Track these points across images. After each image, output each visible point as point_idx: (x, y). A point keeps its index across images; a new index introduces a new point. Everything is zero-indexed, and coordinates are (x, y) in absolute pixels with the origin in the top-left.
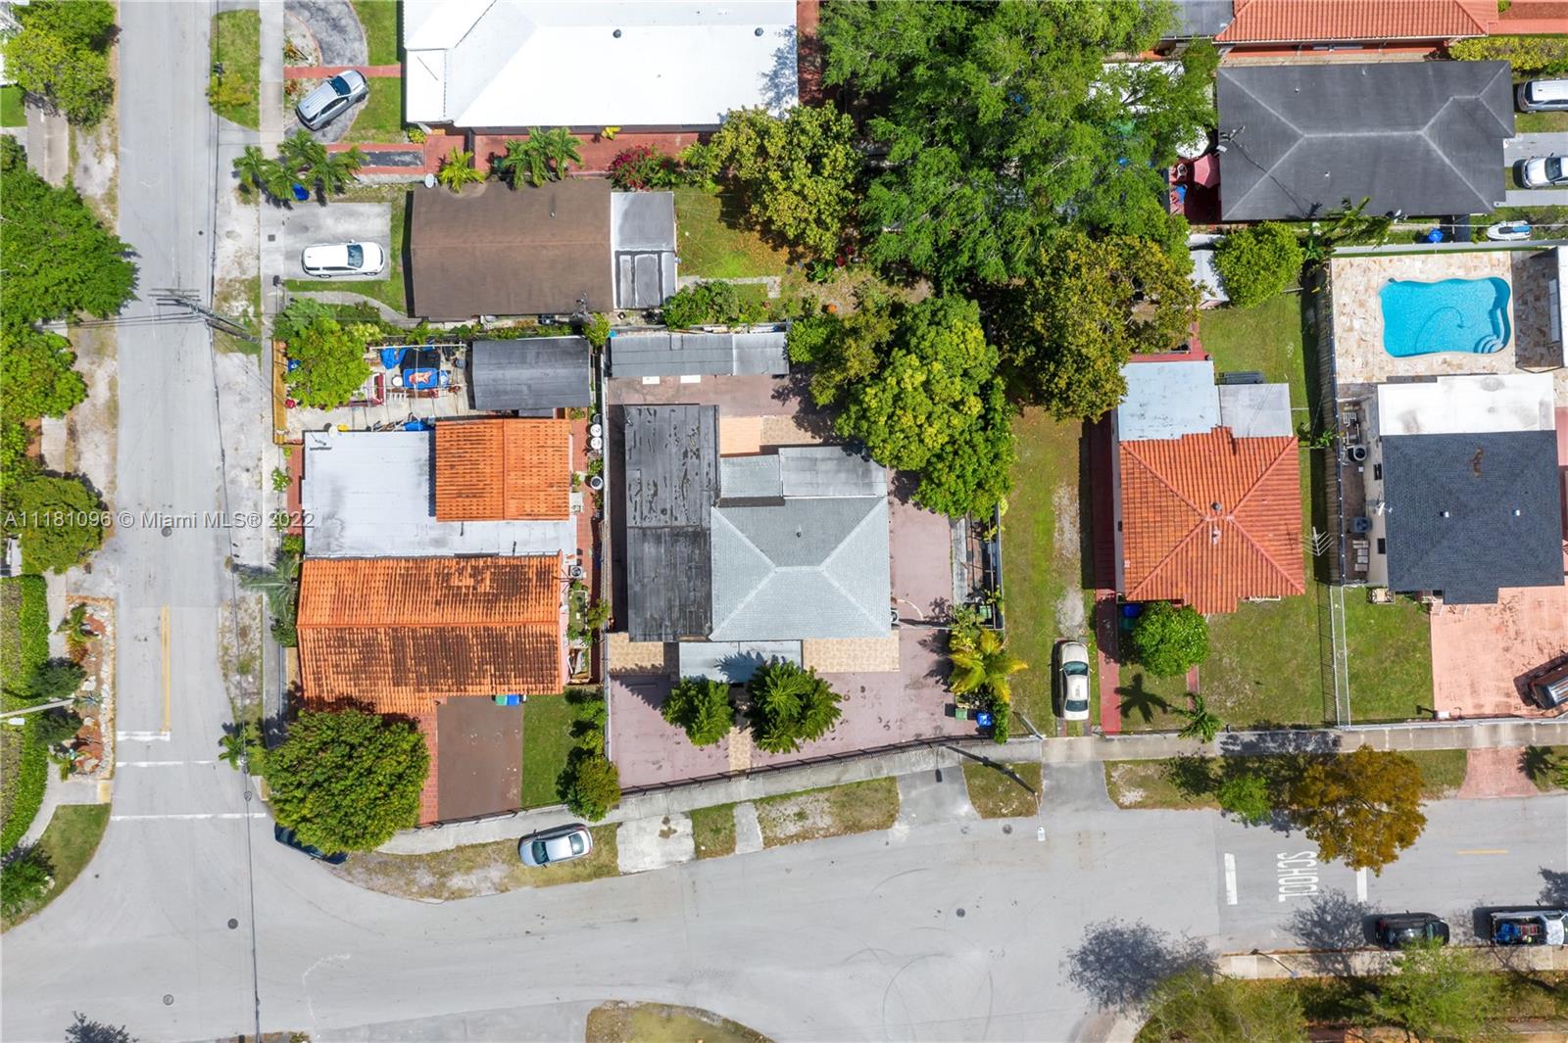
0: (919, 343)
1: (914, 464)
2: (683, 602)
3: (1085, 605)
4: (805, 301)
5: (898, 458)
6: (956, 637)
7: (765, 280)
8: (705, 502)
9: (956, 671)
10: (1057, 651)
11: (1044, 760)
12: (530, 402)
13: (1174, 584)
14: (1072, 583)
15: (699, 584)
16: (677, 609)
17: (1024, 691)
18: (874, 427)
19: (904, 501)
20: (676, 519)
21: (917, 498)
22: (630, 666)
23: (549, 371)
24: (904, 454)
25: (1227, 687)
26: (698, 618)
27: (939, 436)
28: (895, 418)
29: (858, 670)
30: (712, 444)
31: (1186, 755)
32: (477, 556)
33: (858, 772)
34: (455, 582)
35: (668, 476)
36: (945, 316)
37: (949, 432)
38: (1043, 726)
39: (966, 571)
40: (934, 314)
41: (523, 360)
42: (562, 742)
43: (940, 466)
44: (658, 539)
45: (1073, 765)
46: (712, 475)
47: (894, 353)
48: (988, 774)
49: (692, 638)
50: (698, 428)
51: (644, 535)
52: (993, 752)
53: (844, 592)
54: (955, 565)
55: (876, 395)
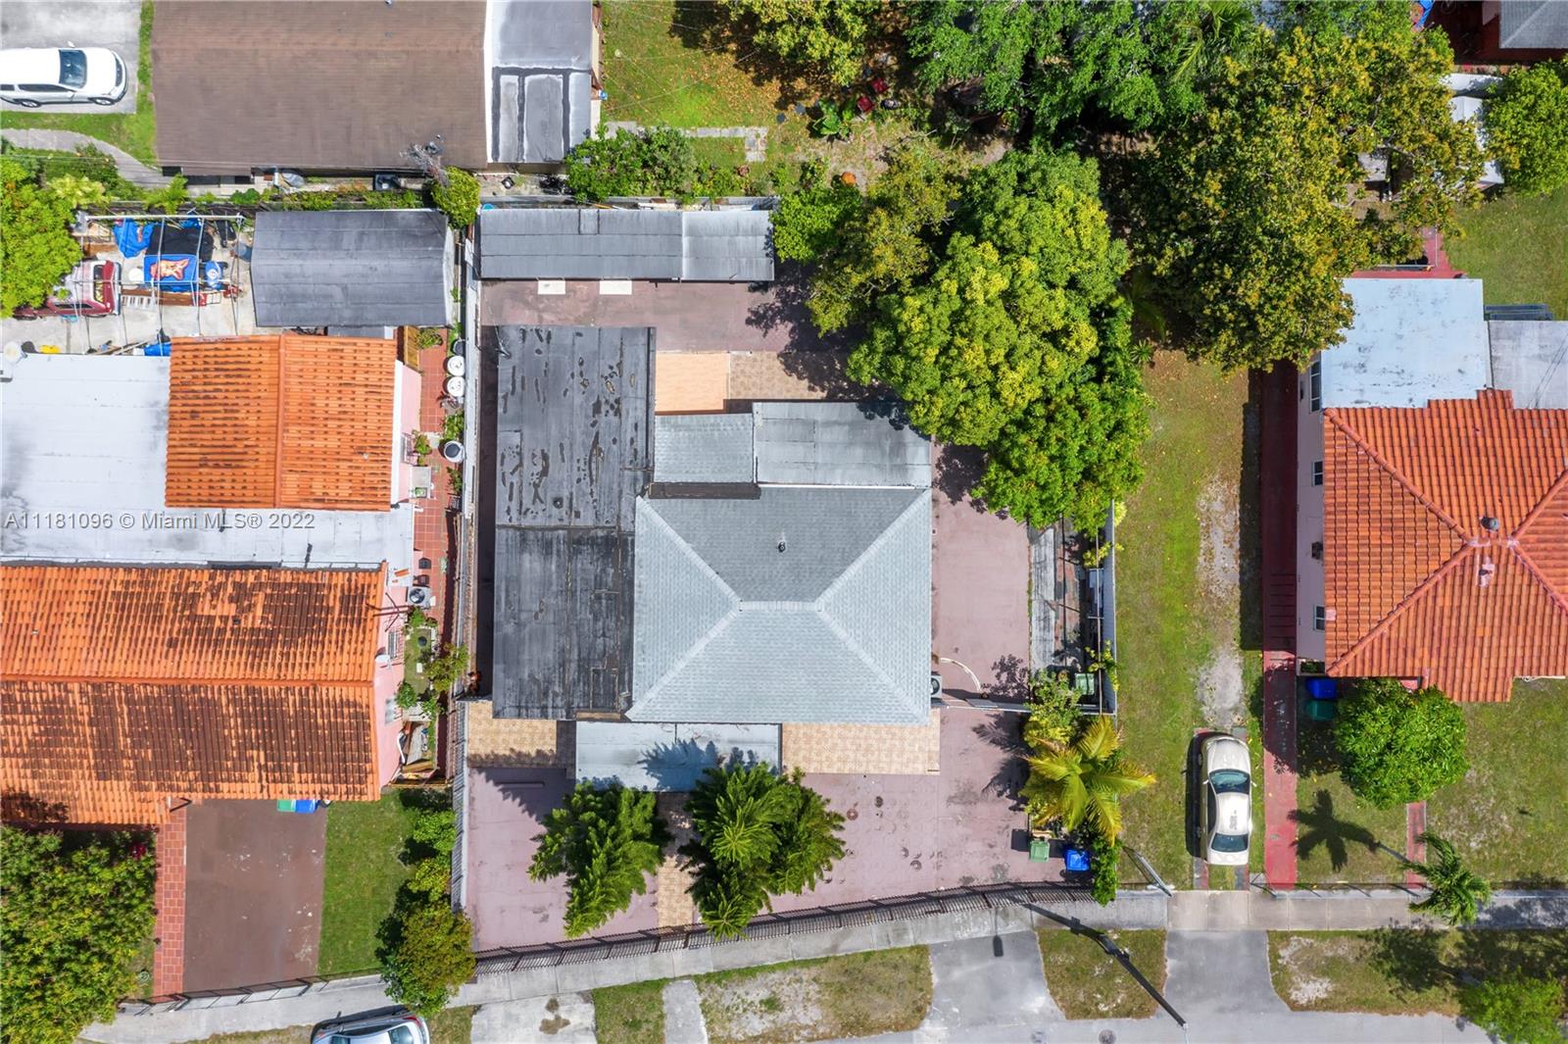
0: (998, 224)
1: (978, 435)
2: (584, 654)
3: (1244, 676)
4: (805, 167)
5: (954, 423)
6: (1036, 726)
7: (742, 132)
8: (627, 490)
9: (1032, 779)
10: (1197, 750)
11: (1170, 927)
12: (347, 313)
13: (1409, 651)
14: (1224, 638)
15: (612, 625)
16: (574, 666)
17: (1142, 812)
18: (916, 366)
19: (955, 498)
20: (578, 515)
21: (980, 492)
22: (502, 751)
23: (379, 264)
24: (965, 415)
25: (1472, 816)
26: (609, 681)
27: (1027, 387)
28: (954, 352)
29: (872, 771)
30: (642, 392)
31: (1401, 925)
32: (245, 567)
33: (867, 937)
34: (205, 608)
35: (566, 443)
36: (1043, 180)
37: (1040, 381)
38: (1171, 871)
39: (1052, 614)
40: (1022, 178)
41: (336, 244)
42: (387, 871)
43: (1023, 439)
44: (547, 548)
45: (1215, 936)
46: (640, 444)
47: (954, 241)
48: (1079, 947)
49: (596, 715)
50: (619, 365)
51: (524, 540)
52: (1088, 912)
53: (853, 646)
54: (1035, 604)
55: (921, 310)
